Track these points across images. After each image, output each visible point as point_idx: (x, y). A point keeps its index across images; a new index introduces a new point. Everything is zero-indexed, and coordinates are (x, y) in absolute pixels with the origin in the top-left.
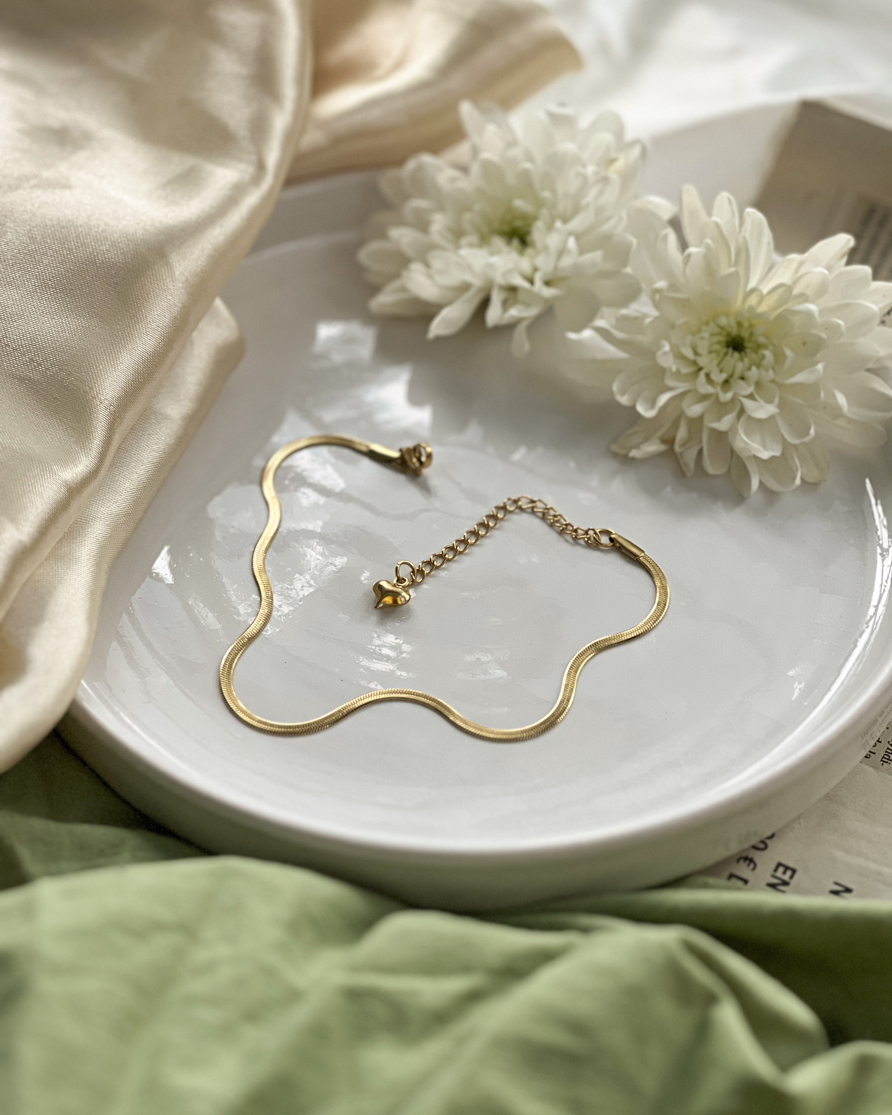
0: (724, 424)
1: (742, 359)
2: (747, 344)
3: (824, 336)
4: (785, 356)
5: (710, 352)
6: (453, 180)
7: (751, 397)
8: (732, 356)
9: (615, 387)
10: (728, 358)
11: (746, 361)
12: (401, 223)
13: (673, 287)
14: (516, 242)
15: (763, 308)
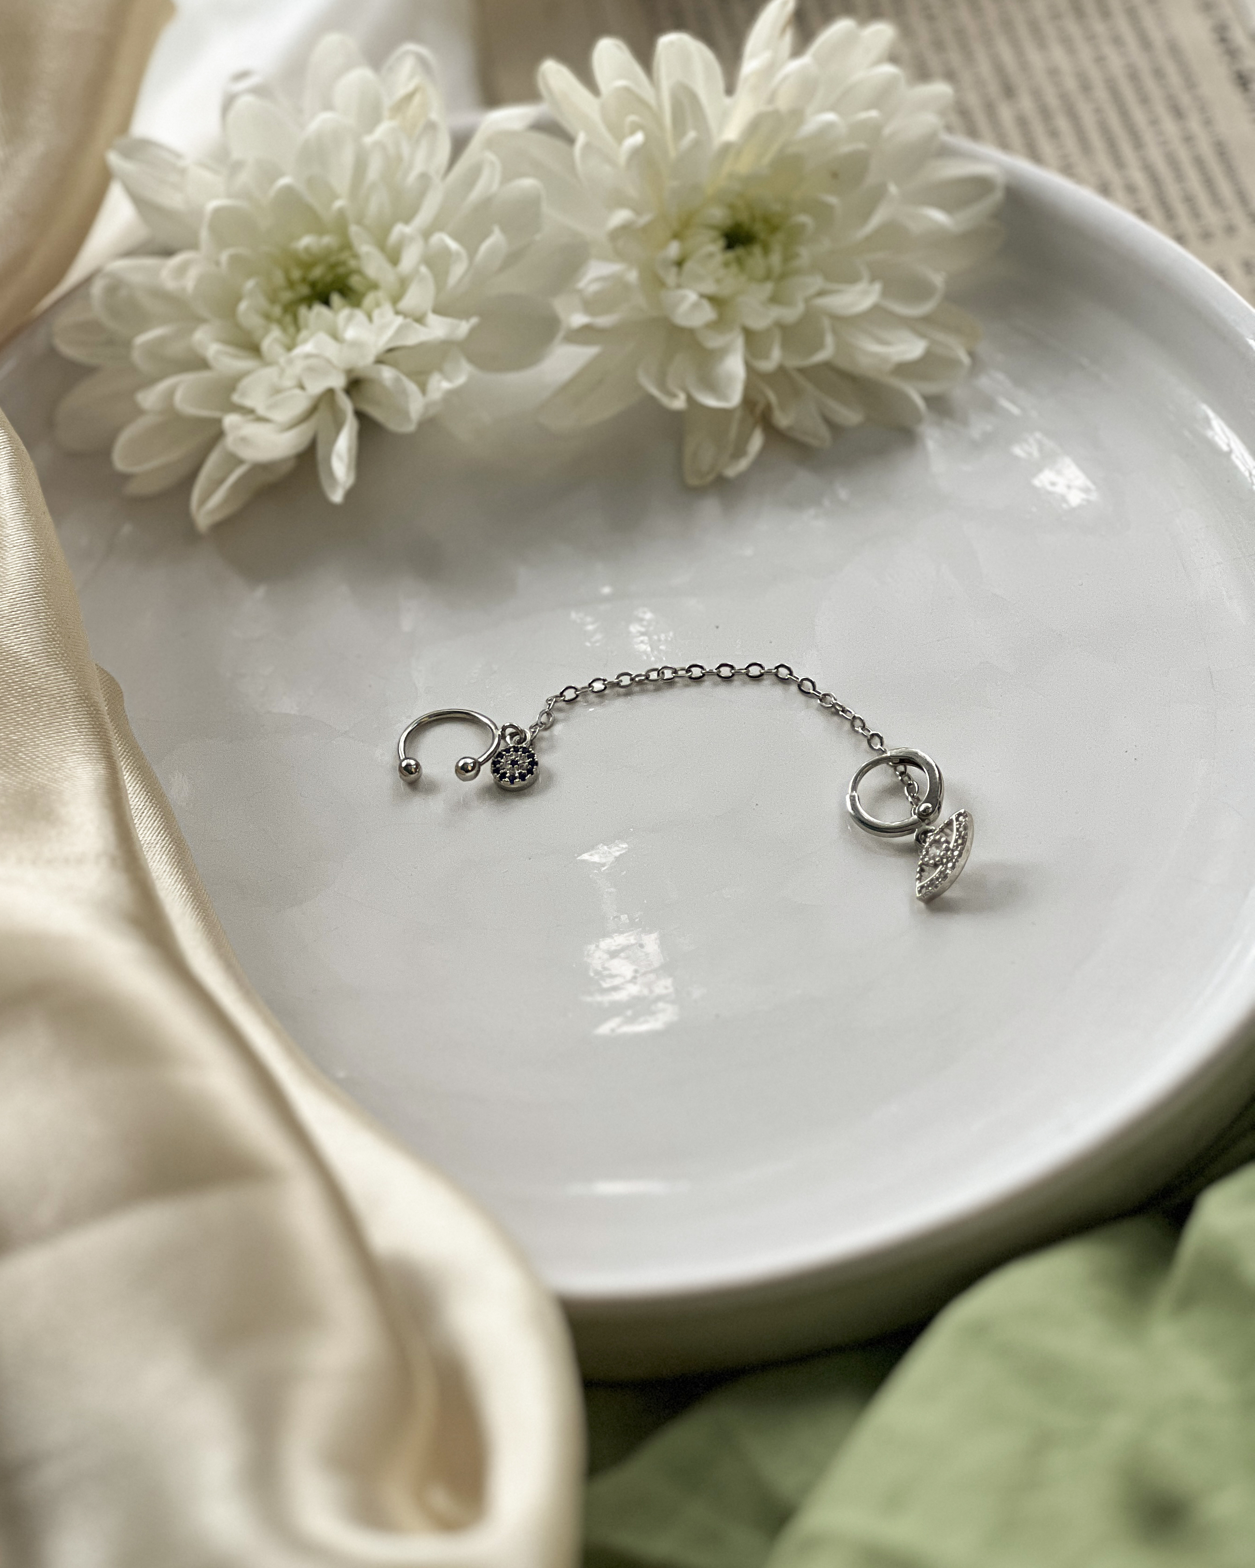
0: (827, 350)
1: (767, 252)
3: (862, 146)
4: (829, 207)
6: (182, 270)
7: (825, 291)
8: (750, 256)
9: (656, 394)
10: (749, 262)
11: (778, 249)
13: (636, 208)
14: (337, 300)
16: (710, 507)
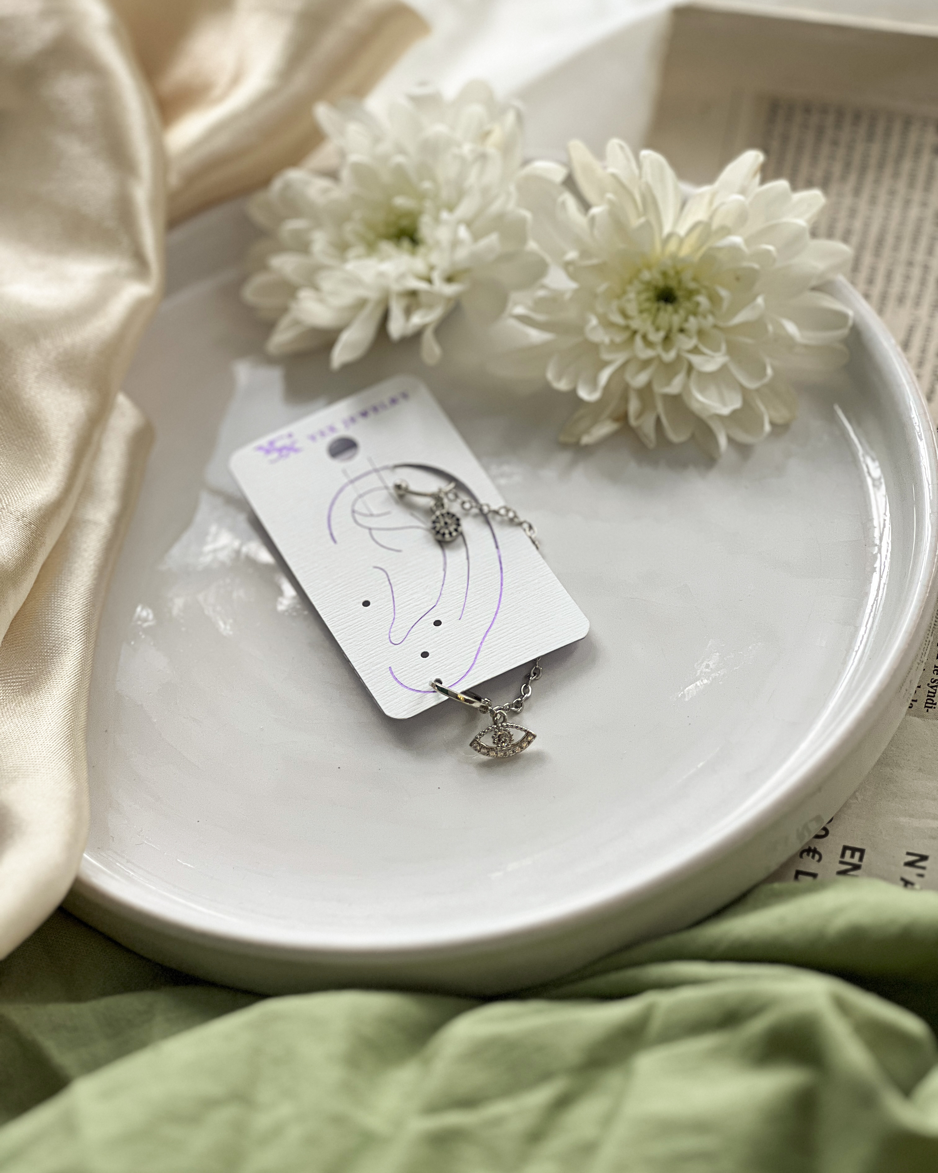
0: (675, 387)
1: (676, 311)
2: (679, 294)
3: (756, 266)
4: (721, 297)
5: (641, 312)
6: (325, 191)
7: (695, 350)
8: (666, 310)
9: (550, 375)
10: (662, 314)
11: (682, 312)
12: (281, 249)
13: (585, 254)
14: (406, 244)
15: (685, 251)
16: (565, 457)
